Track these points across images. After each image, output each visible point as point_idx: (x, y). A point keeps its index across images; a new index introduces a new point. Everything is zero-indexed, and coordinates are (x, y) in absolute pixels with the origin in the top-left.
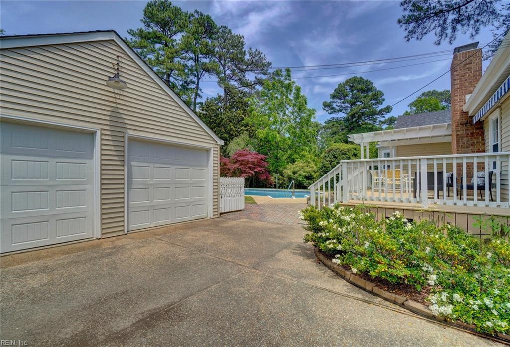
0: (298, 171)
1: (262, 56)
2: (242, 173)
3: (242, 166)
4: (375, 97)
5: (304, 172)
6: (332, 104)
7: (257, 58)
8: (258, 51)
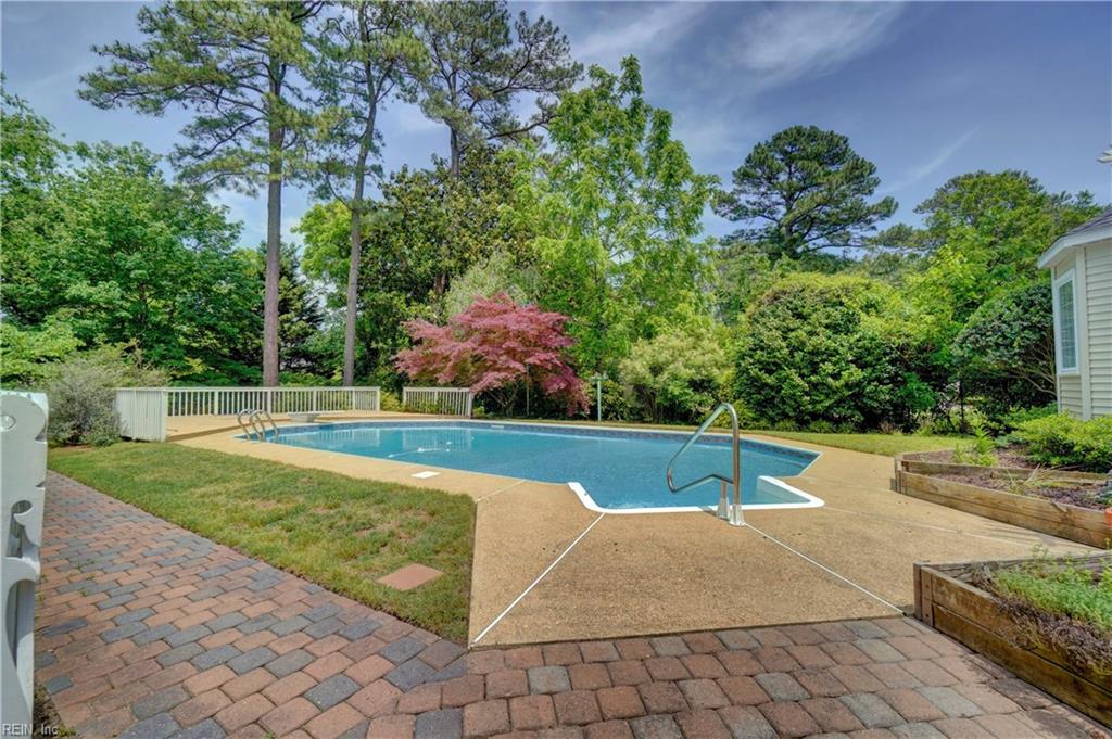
0: (667, 363)
1: (558, 37)
2: (487, 369)
3: (486, 347)
4: (857, 173)
5: (686, 366)
6: (736, 197)
7: (542, 45)
8: (546, 21)
